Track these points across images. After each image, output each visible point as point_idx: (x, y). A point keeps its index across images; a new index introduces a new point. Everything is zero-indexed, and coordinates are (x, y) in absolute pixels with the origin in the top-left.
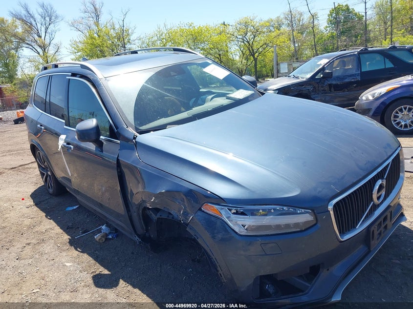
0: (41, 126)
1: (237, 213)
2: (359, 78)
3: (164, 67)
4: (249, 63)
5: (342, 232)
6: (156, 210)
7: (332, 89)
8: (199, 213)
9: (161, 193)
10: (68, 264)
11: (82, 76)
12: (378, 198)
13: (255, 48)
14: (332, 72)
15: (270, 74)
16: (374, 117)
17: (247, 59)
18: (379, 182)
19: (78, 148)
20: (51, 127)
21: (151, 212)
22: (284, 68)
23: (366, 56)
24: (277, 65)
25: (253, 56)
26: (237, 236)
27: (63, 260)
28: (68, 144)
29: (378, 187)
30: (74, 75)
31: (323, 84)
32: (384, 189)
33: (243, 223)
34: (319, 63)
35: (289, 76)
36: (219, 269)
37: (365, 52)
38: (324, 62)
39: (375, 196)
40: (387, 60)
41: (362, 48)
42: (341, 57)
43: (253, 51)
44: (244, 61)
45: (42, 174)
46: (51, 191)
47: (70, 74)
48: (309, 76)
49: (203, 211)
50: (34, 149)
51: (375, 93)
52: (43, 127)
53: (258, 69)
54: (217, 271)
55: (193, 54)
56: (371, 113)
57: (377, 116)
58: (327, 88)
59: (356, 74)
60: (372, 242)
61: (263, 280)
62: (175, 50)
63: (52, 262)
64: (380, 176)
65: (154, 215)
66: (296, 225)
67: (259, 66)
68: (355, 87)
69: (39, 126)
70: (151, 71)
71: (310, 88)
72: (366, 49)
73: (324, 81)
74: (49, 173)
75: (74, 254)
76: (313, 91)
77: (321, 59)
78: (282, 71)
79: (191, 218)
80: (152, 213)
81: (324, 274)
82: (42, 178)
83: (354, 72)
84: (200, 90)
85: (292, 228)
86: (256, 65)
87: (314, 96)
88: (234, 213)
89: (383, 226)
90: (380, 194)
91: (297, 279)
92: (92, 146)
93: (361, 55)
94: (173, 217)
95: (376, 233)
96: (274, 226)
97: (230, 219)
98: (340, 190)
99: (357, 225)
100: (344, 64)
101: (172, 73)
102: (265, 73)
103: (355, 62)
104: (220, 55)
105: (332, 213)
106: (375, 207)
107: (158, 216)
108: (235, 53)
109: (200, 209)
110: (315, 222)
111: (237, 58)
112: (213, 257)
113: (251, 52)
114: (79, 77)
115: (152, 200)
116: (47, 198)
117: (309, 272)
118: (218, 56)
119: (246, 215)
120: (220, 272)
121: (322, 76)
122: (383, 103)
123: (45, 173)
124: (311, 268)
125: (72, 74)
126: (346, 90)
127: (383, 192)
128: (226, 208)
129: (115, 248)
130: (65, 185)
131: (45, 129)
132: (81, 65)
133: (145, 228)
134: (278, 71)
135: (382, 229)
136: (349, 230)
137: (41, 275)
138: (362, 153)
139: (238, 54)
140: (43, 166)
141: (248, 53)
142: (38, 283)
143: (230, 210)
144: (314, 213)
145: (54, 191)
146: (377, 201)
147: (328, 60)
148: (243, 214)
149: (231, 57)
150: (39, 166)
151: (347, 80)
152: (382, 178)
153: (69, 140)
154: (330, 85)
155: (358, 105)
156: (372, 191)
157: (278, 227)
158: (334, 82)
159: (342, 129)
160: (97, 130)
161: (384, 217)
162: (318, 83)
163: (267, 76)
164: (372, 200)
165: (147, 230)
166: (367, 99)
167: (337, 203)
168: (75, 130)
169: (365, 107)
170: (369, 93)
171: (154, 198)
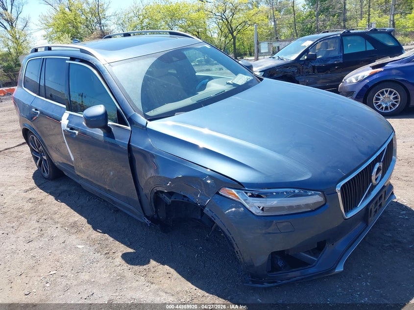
0: (36, 110)
1: (252, 196)
2: (341, 60)
3: (166, 52)
4: (227, 41)
5: (347, 210)
6: (170, 194)
7: (316, 71)
8: (217, 196)
9: (178, 178)
10: (80, 247)
11: (82, 61)
12: (376, 180)
13: (234, 26)
14: (316, 54)
15: (248, 53)
16: (357, 99)
17: (226, 37)
18: (378, 165)
19: (83, 133)
20: (49, 112)
21: (164, 195)
22: (264, 47)
23: (349, 38)
24: (258, 44)
25: (232, 34)
26: (254, 216)
27: (74, 243)
28: (72, 129)
29: (376, 170)
30: (72, 59)
31: (307, 65)
32: (381, 172)
33: (259, 205)
34: (303, 45)
35: (273, 58)
36: (235, 246)
37: (347, 34)
38: (308, 43)
39: (373, 178)
40: (368, 43)
41: (345, 30)
42: (324, 39)
43: (232, 28)
44: (223, 39)
45: (36, 159)
46: (46, 175)
47: (69, 58)
48: (294, 57)
49: (221, 195)
50: (26, 133)
51: (358, 76)
52: (39, 112)
53: (237, 47)
54: (234, 249)
55: (191, 39)
56: (354, 96)
57: (359, 98)
58: (311, 70)
59: (338, 56)
60: (370, 219)
61: (274, 255)
62: (171, 33)
63: (63, 245)
64: (378, 160)
65: (167, 198)
66: (307, 205)
67: (237, 44)
68: (337, 69)
69: (34, 110)
70: (153, 57)
71: (295, 70)
72: (349, 32)
73: (308, 63)
74: (45, 157)
75: (83, 237)
76: (297, 72)
77: (305, 40)
78: (262, 51)
79: (208, 201)
80: (166, 196)
81: (329, 248)
82: (36, 162)
83: (336, 54)
84: (196, 74)
85: (303, 208)
86: (234, 43)
87: (298, 78)
88: (250, 196)
89: (378, 204)
90: (377, 176)
91: (303, 254)
92: (99, 133)
93: (343, 38)
94: (188, 200)
95: (373, 210)
96: (287, 207)
97: (247, 201)
98: (347, 173)
99: (358, 204)
100: (327, 46)
101: (175, 59)
102: (242, 51)
103: (338, 44)
104: (198, 33)
105: (339, 194)
106: (373, 187)
107: (173, 199)
108: (214, 30)
109: (218, 193)
110: (324, 203)
111: (215, 36)
112: (230, 236)
113: (230, 30)
114: (80, 62)
115: (169, 184)
116: (43, 182)
117: (316, 246)
118: (197, 33)
119: (262, 197)
120: (236, 249)
121: (306, 57)
122: (366, 86)
123: (39, 157)
124: (318, 243)
125: (71, 58)
126: (329, 72)
127: (380, 174)
128: (243, 192)
129: (124, 230)
130: (61, 169)
131: (41, 113)
132: (80, 49)
133: (154, 209)
134: (259, 51)
135: (377, 207)
136: (352, 209)
137: (55, 258)
138: (363, 139)
139: (216, 31)
140: (37, 151)
141: (226, 31)
142: (54, 265)
143: (246, 193)
144: (324, 195)
145: (50, 175)
146: (375, 182)
147: (313, 42)
148: (259, 196)
149: (209, 34)
150: (32, 150)
151: (330, 62)
152: (380, 162)
153: (72, 125)
154: (314, 67)
155: (341, 88)
156: (371, 173)
157: (291, 207)
158: (317, 65)
159: (342, 116)
160: (105, 116)
161: (379, 196)
162: (302, 65)
163: (245, 55)
164: (371, 181)
165: (156, 212)
166: (351, 82)
167: (344, 185)
168: (82, 116)
169: (349, 90)
170: (353, 76)
171: (170, 182)
